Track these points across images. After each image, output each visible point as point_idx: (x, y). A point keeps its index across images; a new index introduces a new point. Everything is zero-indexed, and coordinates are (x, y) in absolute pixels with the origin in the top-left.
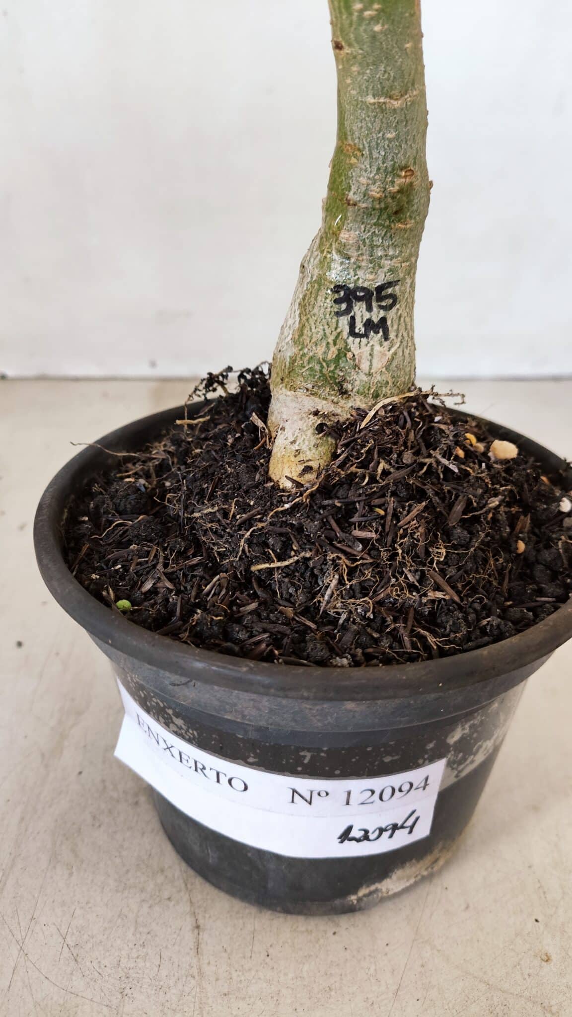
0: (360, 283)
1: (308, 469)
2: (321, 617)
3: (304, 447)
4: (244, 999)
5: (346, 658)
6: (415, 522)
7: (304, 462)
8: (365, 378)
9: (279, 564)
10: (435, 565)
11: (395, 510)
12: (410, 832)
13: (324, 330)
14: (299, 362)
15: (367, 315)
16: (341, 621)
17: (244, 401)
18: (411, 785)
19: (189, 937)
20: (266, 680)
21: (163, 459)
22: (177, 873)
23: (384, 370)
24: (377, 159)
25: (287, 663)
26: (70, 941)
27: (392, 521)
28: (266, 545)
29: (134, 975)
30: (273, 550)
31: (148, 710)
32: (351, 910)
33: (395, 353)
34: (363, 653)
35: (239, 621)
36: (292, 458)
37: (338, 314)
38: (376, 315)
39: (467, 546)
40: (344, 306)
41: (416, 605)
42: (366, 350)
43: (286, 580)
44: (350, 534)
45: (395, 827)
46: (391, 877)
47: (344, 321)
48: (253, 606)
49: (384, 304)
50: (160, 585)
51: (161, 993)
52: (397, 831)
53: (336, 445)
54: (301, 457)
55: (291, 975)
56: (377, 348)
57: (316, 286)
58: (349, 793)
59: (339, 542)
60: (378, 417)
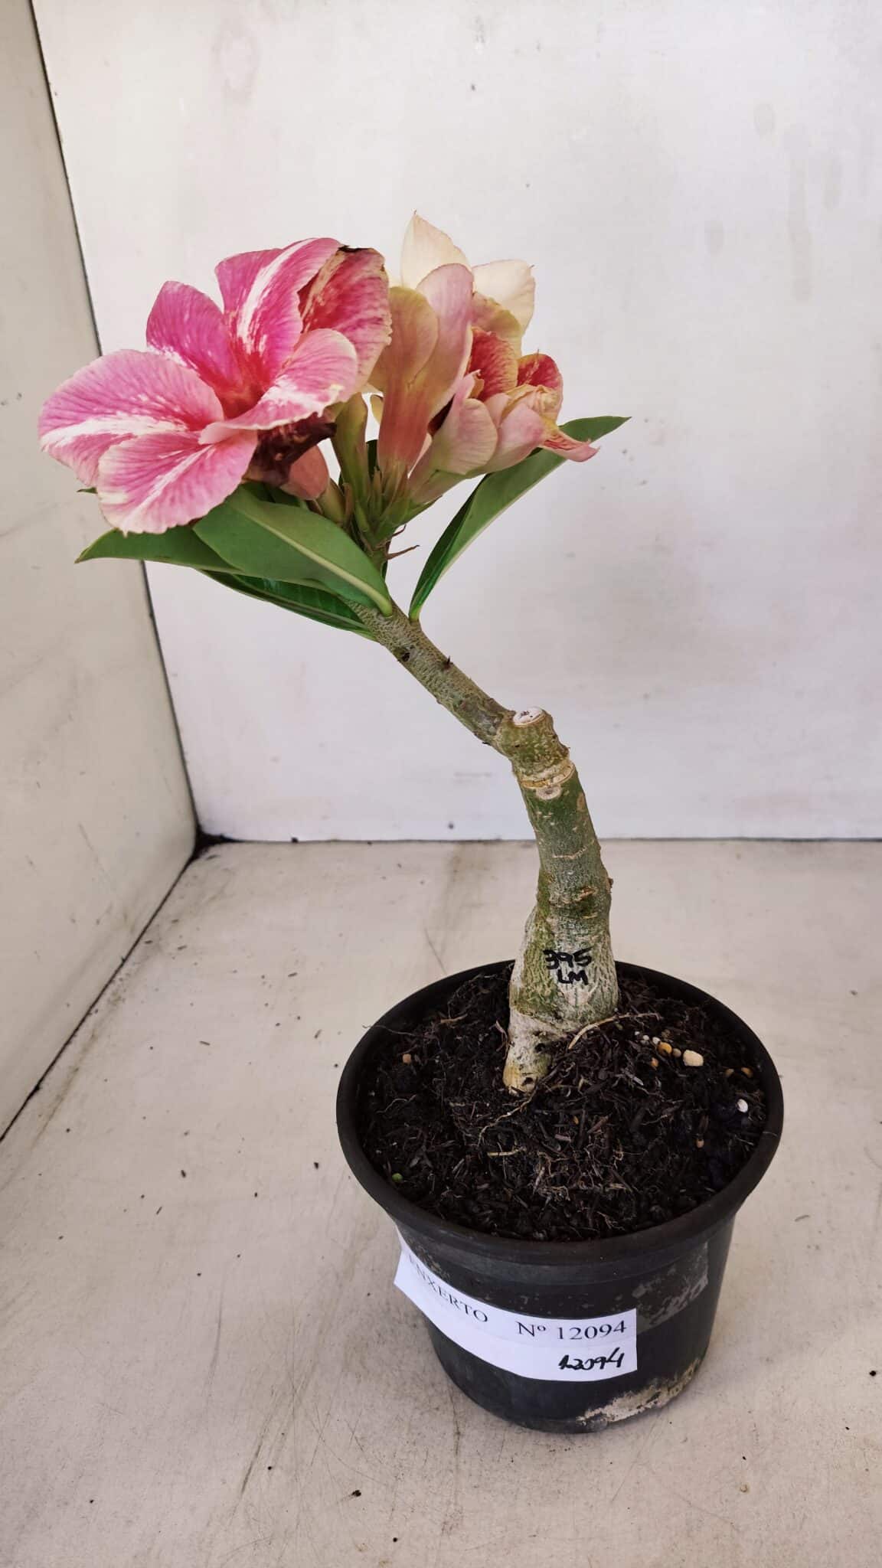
0: (562, 950)
1: (529, 1081)
2: (534, 1197)
3: (527, 1063)
4: (490, 1491)
5: (543, 1233)
6: (600, 1131)
7: (526, 1074)
8: (573, 1010)
9: (505, 1154)
10: (615, 1164)
11: (586, 1120)
12: (619, 1366)
13: (541, 977)
14: (525, 994)
15: (570, 970)
16: (547, 1202)
17: (494, 1003)
18: (610, 1328)
19: (451, 1441)
20: (485, 1247)
21: (433, 1040)
22: (445, 1389)
23: (587, 1004)
24: (564, 884)
25: (501, 1235)
26: (358, 1435)
27: (584, 1128)
28: (496, 1139)
29: (406, 1465)
30: (501, 1144)
31: (416, 1253)
32: (583, 1430)
33: (595, 992)
34: (557, 1230)
35: (474, 1198)
36: (518, 1071)
37: (550, 968)
38: (577, 969)
39: (643, 1148)
40: (553, 963)
41: (601, 1192)
42: (571, 992)
43: (511, 1166)
44: (554, 1137)
45: (603, 1360)
46: (612, 1404)
47: (554, 973)
48: (485, 1186)
49: (581, 962)
50: (423, 1162)
51: (426, 1481)
52: (606, 1364)
53: (552, 1059)
54: (524, 1071)
55: (528, 1479)
56: (580, 990)
57: (534, 947)
58: (561, 1329)
59: (546, 1143)
60: (582, 1041)
